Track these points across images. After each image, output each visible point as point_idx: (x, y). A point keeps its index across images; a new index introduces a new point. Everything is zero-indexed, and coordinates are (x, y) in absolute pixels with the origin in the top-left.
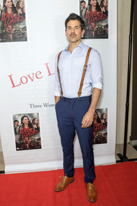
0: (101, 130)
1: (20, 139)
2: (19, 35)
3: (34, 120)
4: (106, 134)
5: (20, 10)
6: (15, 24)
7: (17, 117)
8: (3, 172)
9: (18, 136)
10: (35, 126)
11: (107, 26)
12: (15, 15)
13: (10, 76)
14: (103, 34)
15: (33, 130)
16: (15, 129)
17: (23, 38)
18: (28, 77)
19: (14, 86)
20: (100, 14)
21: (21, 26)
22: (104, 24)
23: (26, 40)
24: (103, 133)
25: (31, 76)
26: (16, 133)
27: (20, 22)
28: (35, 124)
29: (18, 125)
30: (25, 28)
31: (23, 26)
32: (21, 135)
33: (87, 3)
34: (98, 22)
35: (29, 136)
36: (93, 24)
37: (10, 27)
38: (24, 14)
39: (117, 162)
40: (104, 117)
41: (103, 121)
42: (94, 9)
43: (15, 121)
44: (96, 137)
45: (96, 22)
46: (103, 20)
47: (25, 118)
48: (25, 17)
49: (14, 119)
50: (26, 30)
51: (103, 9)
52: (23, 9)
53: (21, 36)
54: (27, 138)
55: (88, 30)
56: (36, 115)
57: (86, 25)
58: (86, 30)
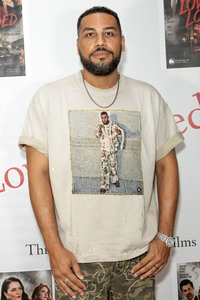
2: (5, 59)
3: (37, 291)
17: (13, 67)
18: (23, 170)
21: (11, 39)
23: (22, 72)
27: (8, 28)
30: (19, 44)
31: (16, 38)
38: (18, 8)
47: (14, 285)
48: (20, 16)
50: (22, 47)
53: (10, 62)
55: (188, 44)
56: (43, 277)
57: (182, 30)
58: (182, 45)
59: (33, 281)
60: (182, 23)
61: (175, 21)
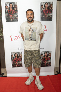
0: (48, 60)
1: (14, 63)
2: (15, 19)
3: (20, 55)
4: (50, 62)
5: (16, 9)
6: (13, 14)
7: (12, 53)
8: (6, 76)
9: (13, 61)
10: (20, 58)
11: (52, 16)
12: (13, 11)
13: (10, 36)
14: (50, 19)
15: (19, 59)
16: (12, 58)
18: (18, 37)
19: (12, 40)
20: (49, 11)
21: (16, 15)
22: (51, 15)
23: (18, 21)
24: (49, 62)
25: (19, 36)
26: (12, 60)
28: (20, 56)
29: (13, 57)
32: (14, 61)
33: (44, 6)
34: (48, 14)
35: (17, 62)
36: (46, 15)
37: (11, 15)
38: (17, 10)
39: (55, 74)
40: (50, 55)
41: (49, 57)
42: (46, 8)
43: (12, 55)
44: (46, 63)
45: (47, 14)
46: (50, 13)
47: (16, 54)
48: (17, 12)
49: (11, 54)
50: (18, 17)
51: (50, 9)
52: (17, 8)
53: (16, 19)
54: (16, 63)
55: (44, 17)
56: (20, 53)
57: (43, 15)
58: (43, 17)
59: (19, 53)
60: (43, 14)
61: (42, 13)
